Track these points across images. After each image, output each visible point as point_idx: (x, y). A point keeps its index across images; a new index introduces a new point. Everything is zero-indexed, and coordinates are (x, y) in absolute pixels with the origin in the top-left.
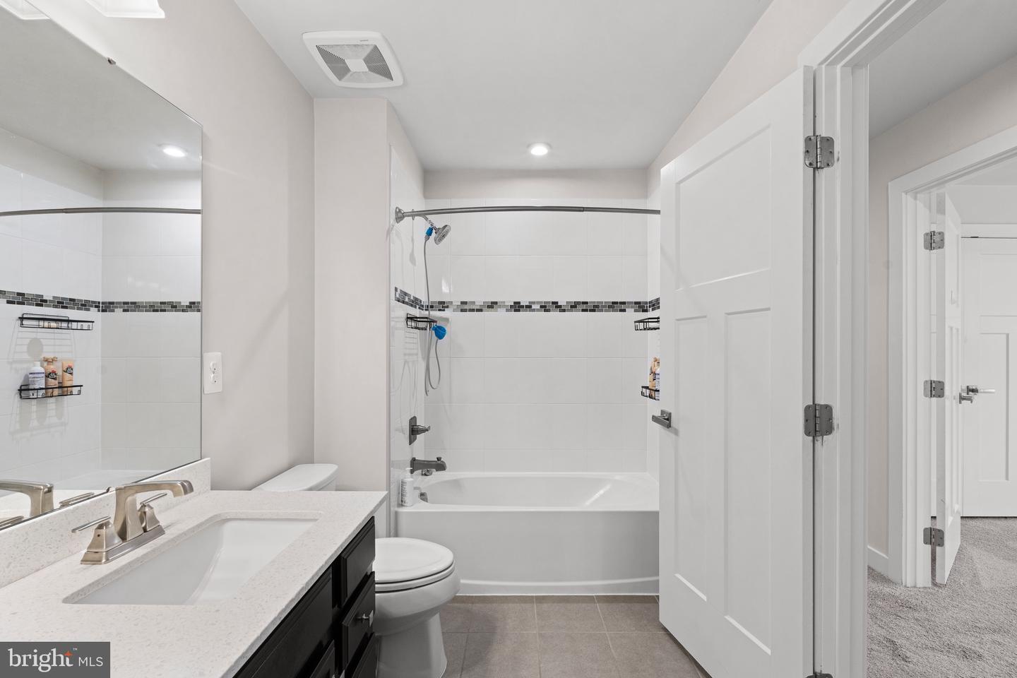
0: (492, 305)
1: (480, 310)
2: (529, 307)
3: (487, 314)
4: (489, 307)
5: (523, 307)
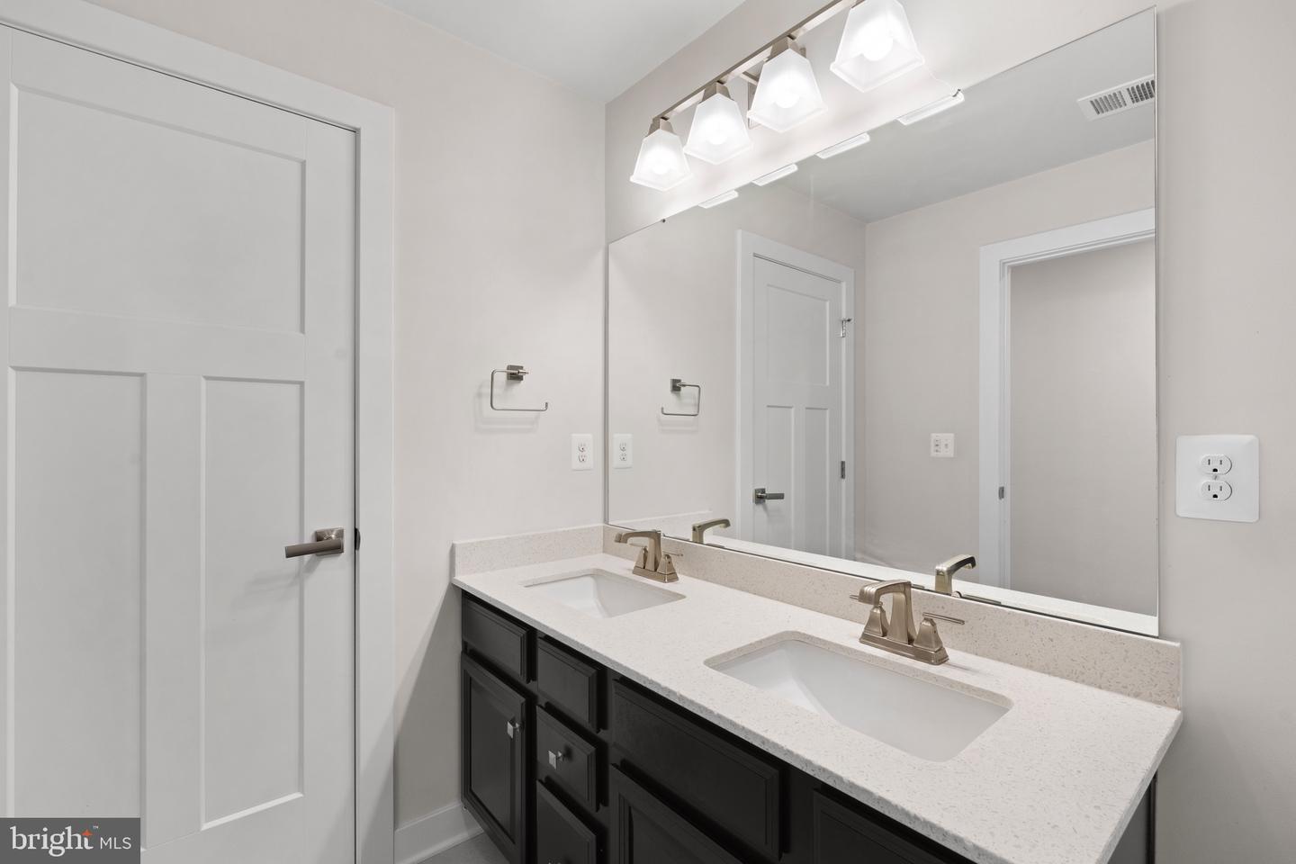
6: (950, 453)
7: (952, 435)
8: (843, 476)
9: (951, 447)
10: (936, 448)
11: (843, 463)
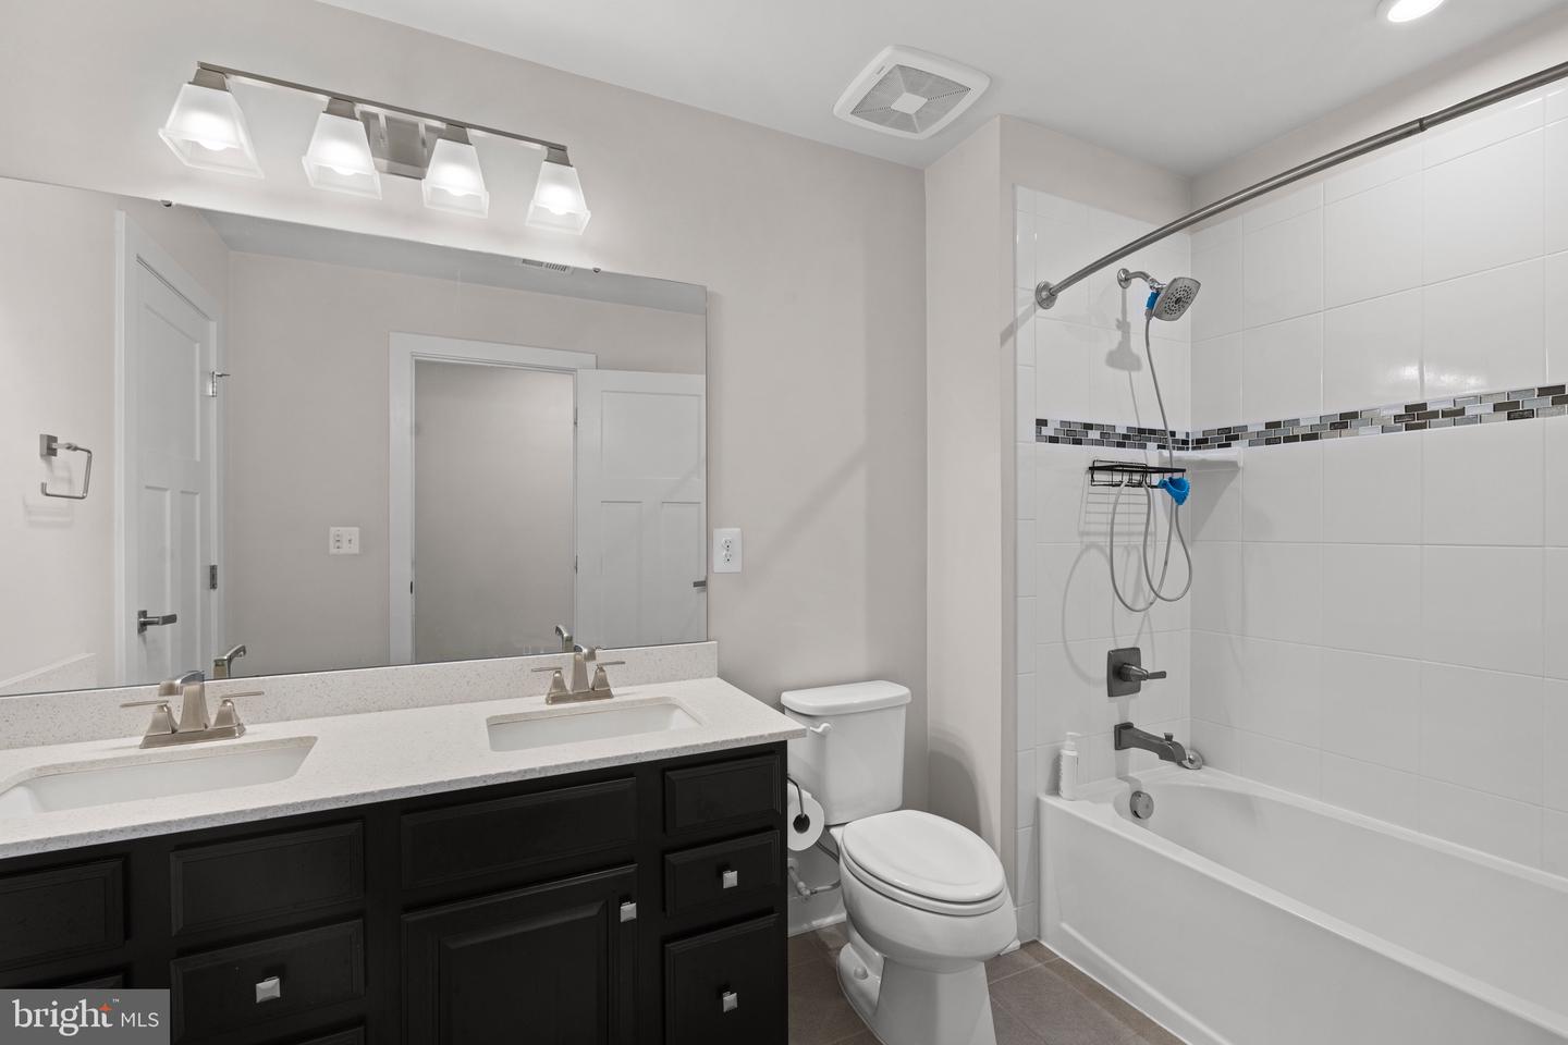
0: (1344, 422)
1: (1312, 437)
2: (1455, 414)
3: (1330, 444)
4: (1334, 426)
5: (1434, 414)
6: (355, 549)
7: (357, 529)
8: (213, 586)
9: (356, 541)
10: (338, 544)
11: (213, 569)
